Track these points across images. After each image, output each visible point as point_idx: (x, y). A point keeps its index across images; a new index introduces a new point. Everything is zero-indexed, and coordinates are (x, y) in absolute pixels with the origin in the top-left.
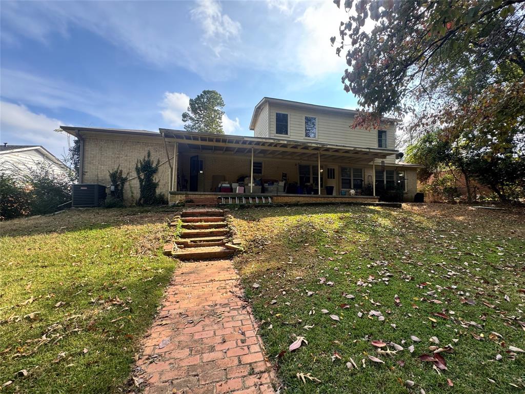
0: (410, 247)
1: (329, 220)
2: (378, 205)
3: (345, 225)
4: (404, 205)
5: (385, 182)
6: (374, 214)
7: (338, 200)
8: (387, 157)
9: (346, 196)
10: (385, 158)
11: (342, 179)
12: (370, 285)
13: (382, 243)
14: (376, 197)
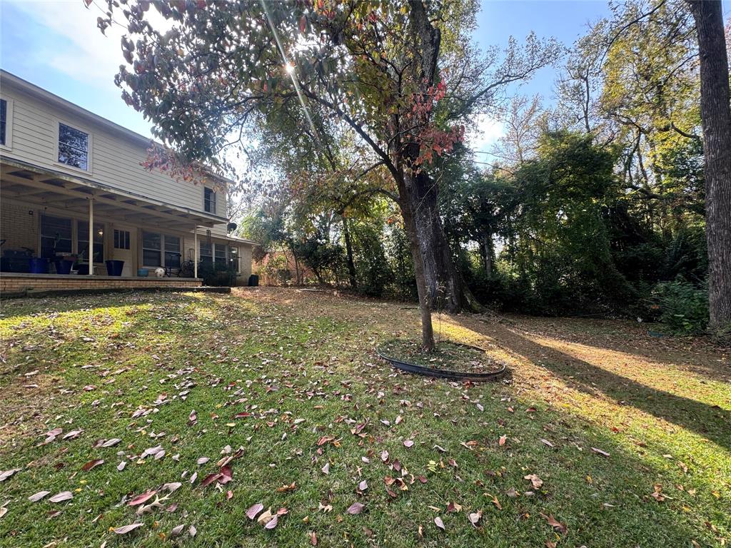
0: (229, 342)
1: (103, 319)
2: (199, 290)
3: (136, 325)
4: (234, 289)
5: (214, 260)
6: (190, 303)
7: (131, 285)
8: (215, 225)
9: (149, 278)
10: (212, 226)
11: (144, 250)
12: (156, 410)
13: (194, 342)
14: (198, 279)
